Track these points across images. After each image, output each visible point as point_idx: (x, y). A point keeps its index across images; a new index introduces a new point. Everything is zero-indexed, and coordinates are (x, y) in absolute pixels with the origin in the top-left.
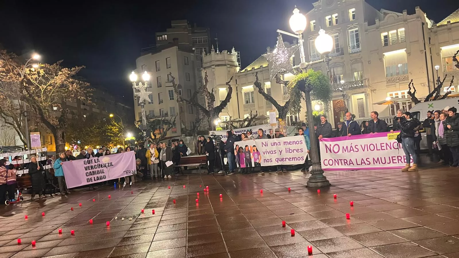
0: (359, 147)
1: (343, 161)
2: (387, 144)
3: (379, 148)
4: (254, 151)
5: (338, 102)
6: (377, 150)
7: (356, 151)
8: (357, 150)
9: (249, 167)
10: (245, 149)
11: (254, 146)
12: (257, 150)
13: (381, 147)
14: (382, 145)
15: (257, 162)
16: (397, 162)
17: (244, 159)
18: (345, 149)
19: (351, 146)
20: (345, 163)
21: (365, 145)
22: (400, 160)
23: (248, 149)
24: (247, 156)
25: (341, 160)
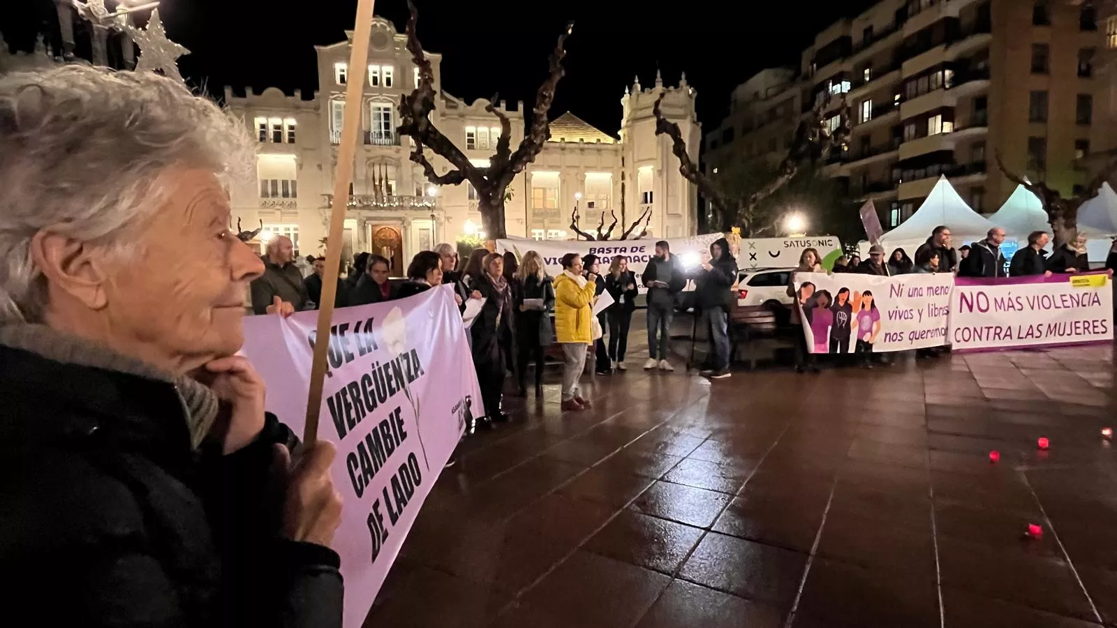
0: (1023, 301)
1: (992, 331)
2: (1071, 297)
3: (1059, 303)
4: (863, 306)
5: (381, 230)
6: (1056, 307)
7: (1019, 310)
8: (1020, 307)
9: (838, 352)
10: (837, 298)
11: (868, 293)
12: (873, 305)
13: (1063, 301)
14: (1064, 298)
15: (865, 340)
16: (1082, 332)
17: (830, 328)
18: (999, 304)
19: (1010, 299)
20: (995, 334)
21: (1034, 297)
22: (1087, 328)
23: (848, 299)
24: (840, 320)
25: (989, 328)
